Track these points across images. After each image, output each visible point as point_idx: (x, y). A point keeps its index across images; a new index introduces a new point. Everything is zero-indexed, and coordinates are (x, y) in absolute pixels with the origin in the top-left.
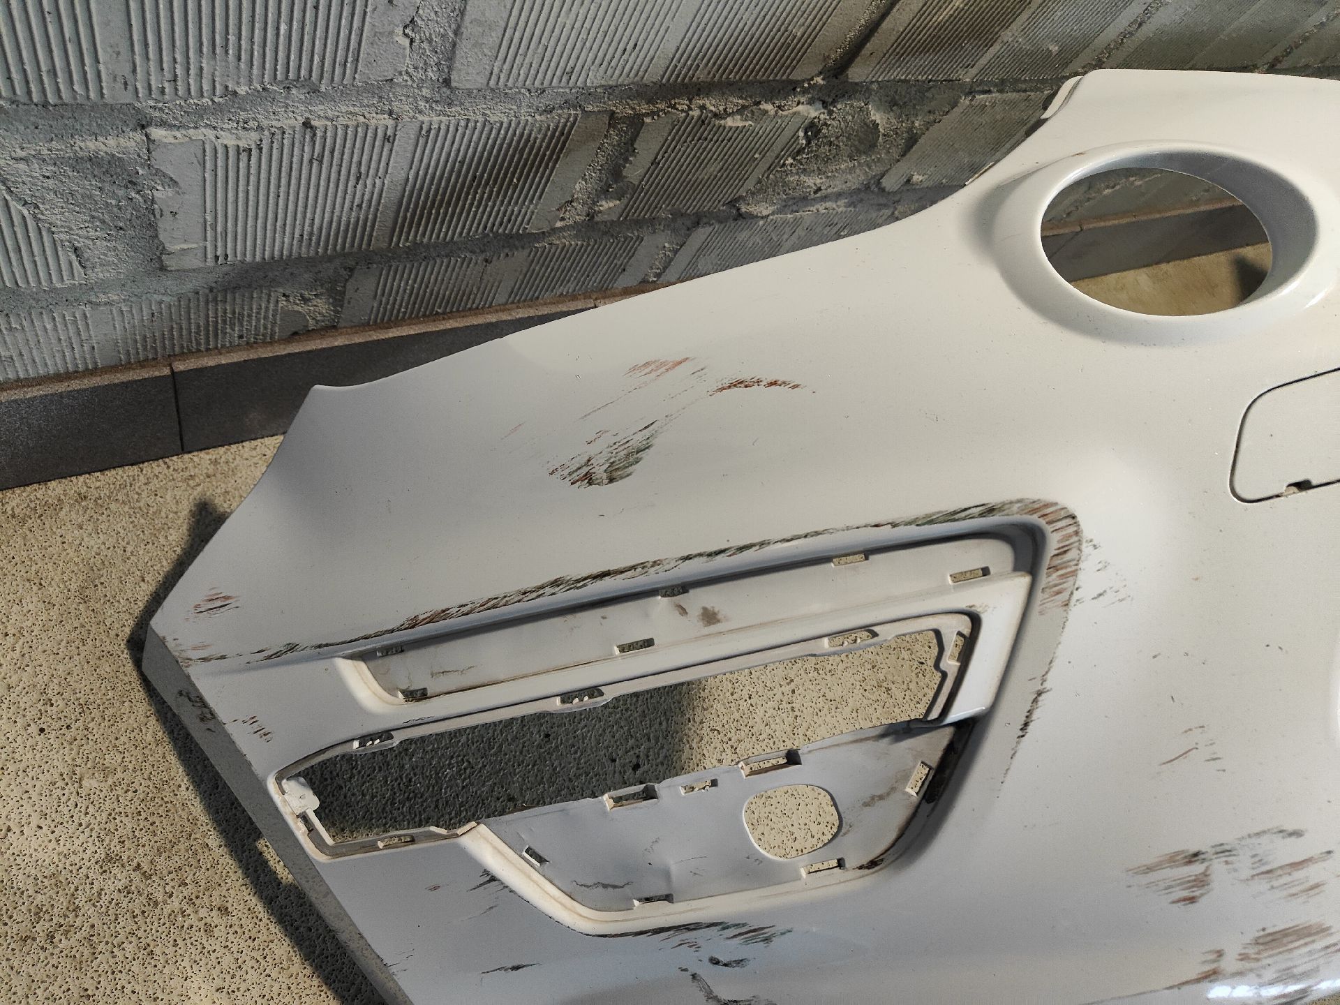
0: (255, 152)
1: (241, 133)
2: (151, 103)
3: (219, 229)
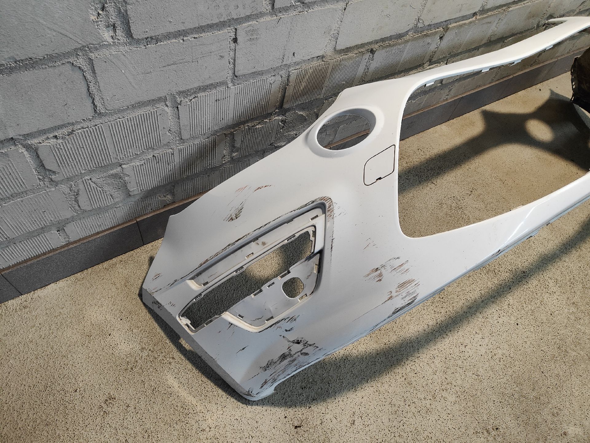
0: (144, 165)
1: (140, 161)
2: (121, 161)
3: (140, 183)
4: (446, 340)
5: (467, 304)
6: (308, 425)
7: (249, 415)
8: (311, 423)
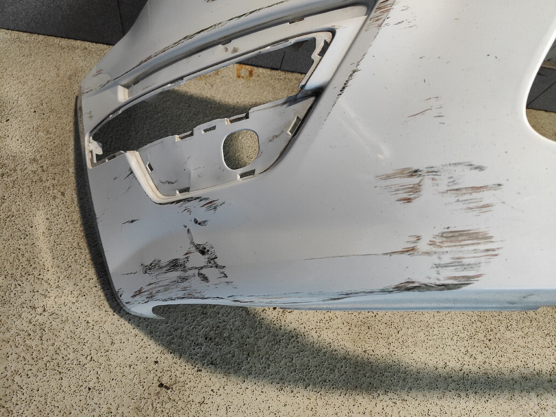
4: (462, 402)
5: (523, 370)
6: (181, 394)
7: (107, 327)
8: (187, 393)
